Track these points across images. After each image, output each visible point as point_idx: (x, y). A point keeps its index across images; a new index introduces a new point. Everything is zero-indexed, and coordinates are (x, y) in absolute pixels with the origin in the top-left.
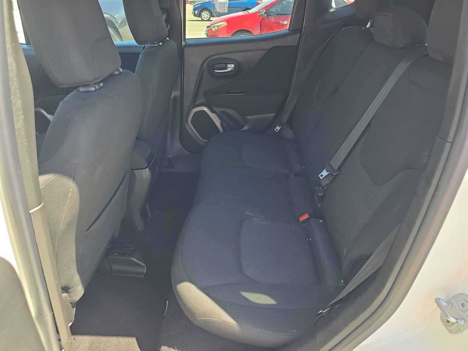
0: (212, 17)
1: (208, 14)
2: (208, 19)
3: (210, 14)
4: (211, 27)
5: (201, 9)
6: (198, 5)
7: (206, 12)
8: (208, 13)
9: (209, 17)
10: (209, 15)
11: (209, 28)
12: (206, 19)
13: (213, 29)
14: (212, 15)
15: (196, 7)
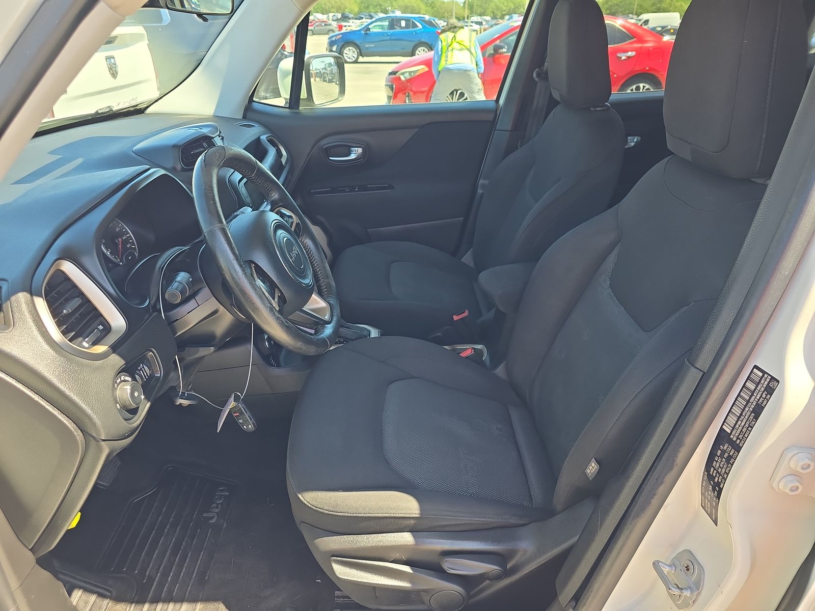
0: (360, 57)
1: (355, 51)
2: (354, 59)
3: (358, 51)
4: (397, 74)
5: (343, 43)
6: (338, 37)
7: (351, 48)
8: (354, 49)
9: (356, 56)
10: (356, 53)
11: (393, 76)
12: (351, 61)
13: (403, 78)
14: (361, 54)
15: (334, 39)
